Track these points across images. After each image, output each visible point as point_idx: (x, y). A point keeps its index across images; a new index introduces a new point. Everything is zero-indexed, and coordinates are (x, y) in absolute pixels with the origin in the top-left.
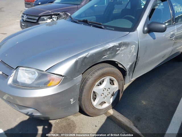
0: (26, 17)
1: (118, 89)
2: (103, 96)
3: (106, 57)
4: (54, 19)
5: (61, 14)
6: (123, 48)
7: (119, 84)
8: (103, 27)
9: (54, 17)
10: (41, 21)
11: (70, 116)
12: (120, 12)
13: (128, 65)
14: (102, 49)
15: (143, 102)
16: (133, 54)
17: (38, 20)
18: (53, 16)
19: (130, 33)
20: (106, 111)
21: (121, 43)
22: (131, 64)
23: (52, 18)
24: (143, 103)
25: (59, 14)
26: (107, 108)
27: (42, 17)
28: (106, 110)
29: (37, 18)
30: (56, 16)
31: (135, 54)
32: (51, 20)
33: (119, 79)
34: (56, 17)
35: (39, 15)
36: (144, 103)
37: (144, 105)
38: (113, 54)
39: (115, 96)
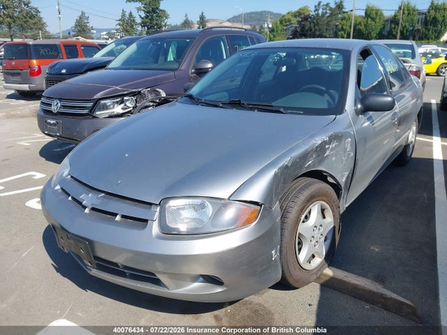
0: (59, 104)
1: (332, 226)
2: (314, 242)
3: (309, 165)
4: (128, 104)
5: (145, 91)
6: (334, 145)
7: (334, 216)
8: (282, 110)
9: (128, 100)
10: (100, 110)
11: (250, 297)
12: (272, 78)
13: (343, 176)
14: (307, 149)
15: (372, 248)
16: (349, 154)
17: (92, 110)
18: (126, 98)
19: (338, 116)
20: (319, 273)
21: (331, 136)
22: (347, 173)
23: (122, 102)
24: (374, 250)
25: (139, 92)
26: (320, 267)
27: (103, 102)
28: (319, 270)
29: (90, 105)
30: (134, 96)
31: (352, 154)
32: (122, 105)
33: (334, 205)
34: (134, 98)
35: (95, 97)
36: (377, 250)
37: (378, 252)
38: (319, 158)
39: (329, 241)
